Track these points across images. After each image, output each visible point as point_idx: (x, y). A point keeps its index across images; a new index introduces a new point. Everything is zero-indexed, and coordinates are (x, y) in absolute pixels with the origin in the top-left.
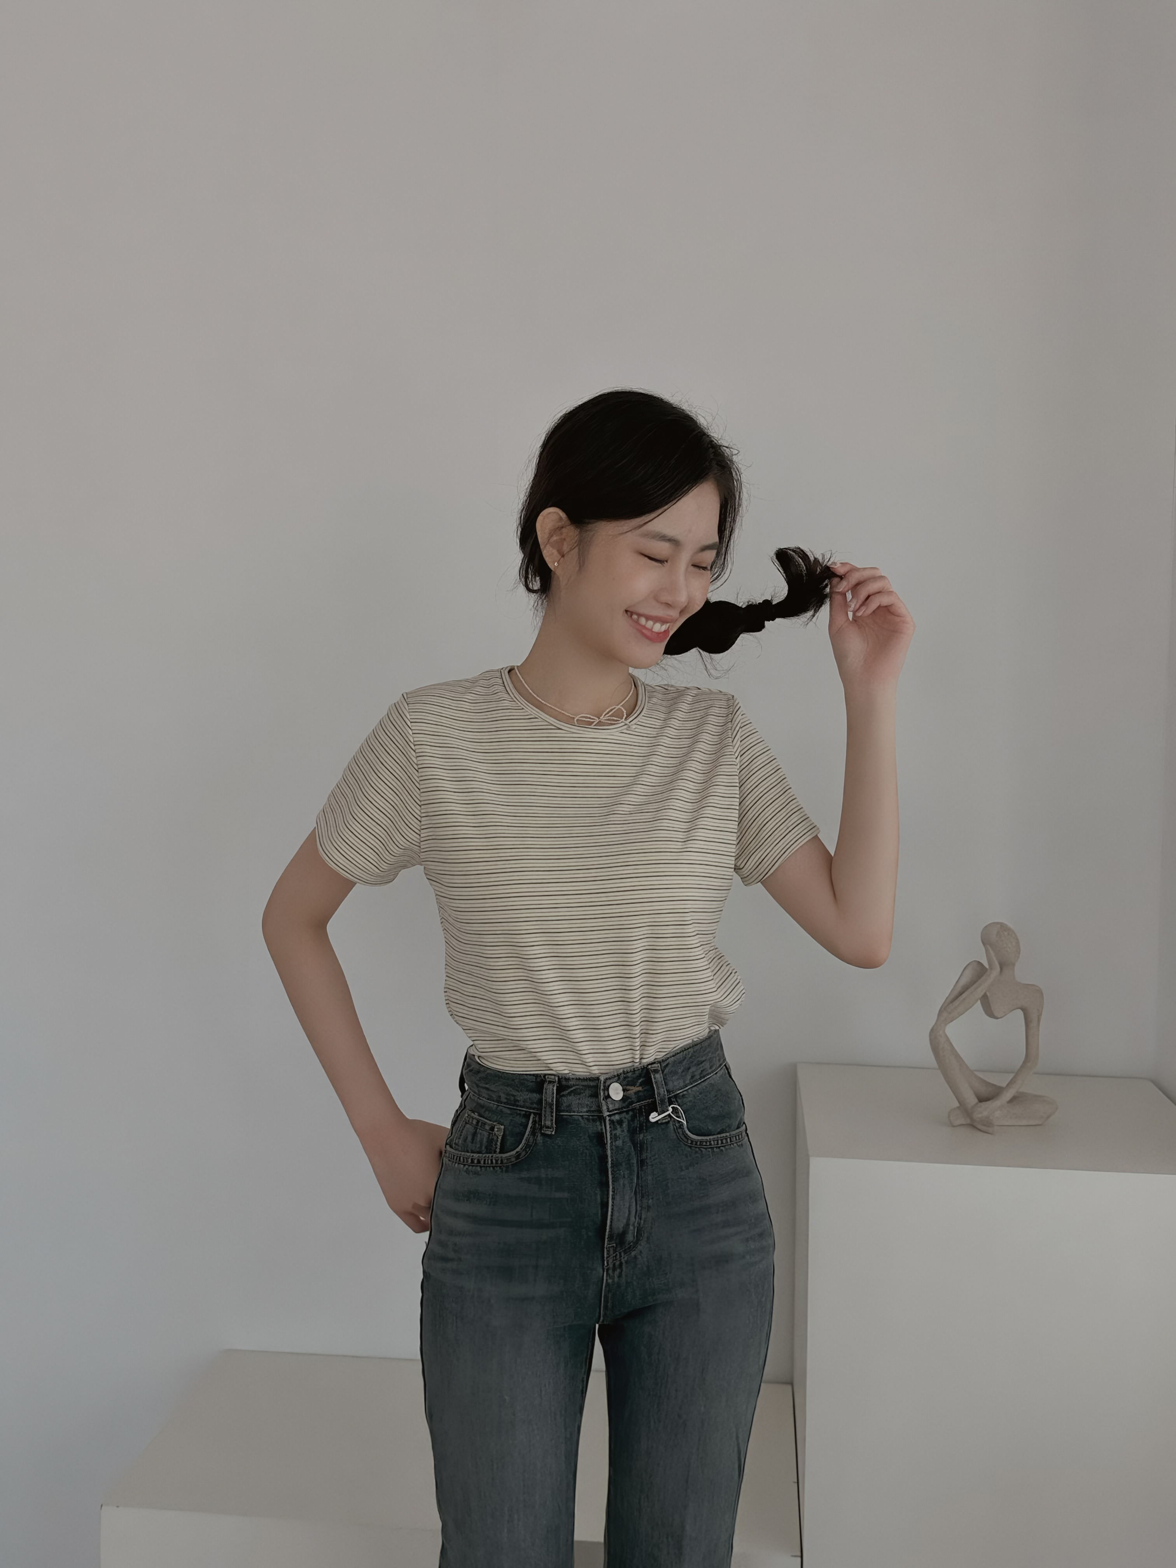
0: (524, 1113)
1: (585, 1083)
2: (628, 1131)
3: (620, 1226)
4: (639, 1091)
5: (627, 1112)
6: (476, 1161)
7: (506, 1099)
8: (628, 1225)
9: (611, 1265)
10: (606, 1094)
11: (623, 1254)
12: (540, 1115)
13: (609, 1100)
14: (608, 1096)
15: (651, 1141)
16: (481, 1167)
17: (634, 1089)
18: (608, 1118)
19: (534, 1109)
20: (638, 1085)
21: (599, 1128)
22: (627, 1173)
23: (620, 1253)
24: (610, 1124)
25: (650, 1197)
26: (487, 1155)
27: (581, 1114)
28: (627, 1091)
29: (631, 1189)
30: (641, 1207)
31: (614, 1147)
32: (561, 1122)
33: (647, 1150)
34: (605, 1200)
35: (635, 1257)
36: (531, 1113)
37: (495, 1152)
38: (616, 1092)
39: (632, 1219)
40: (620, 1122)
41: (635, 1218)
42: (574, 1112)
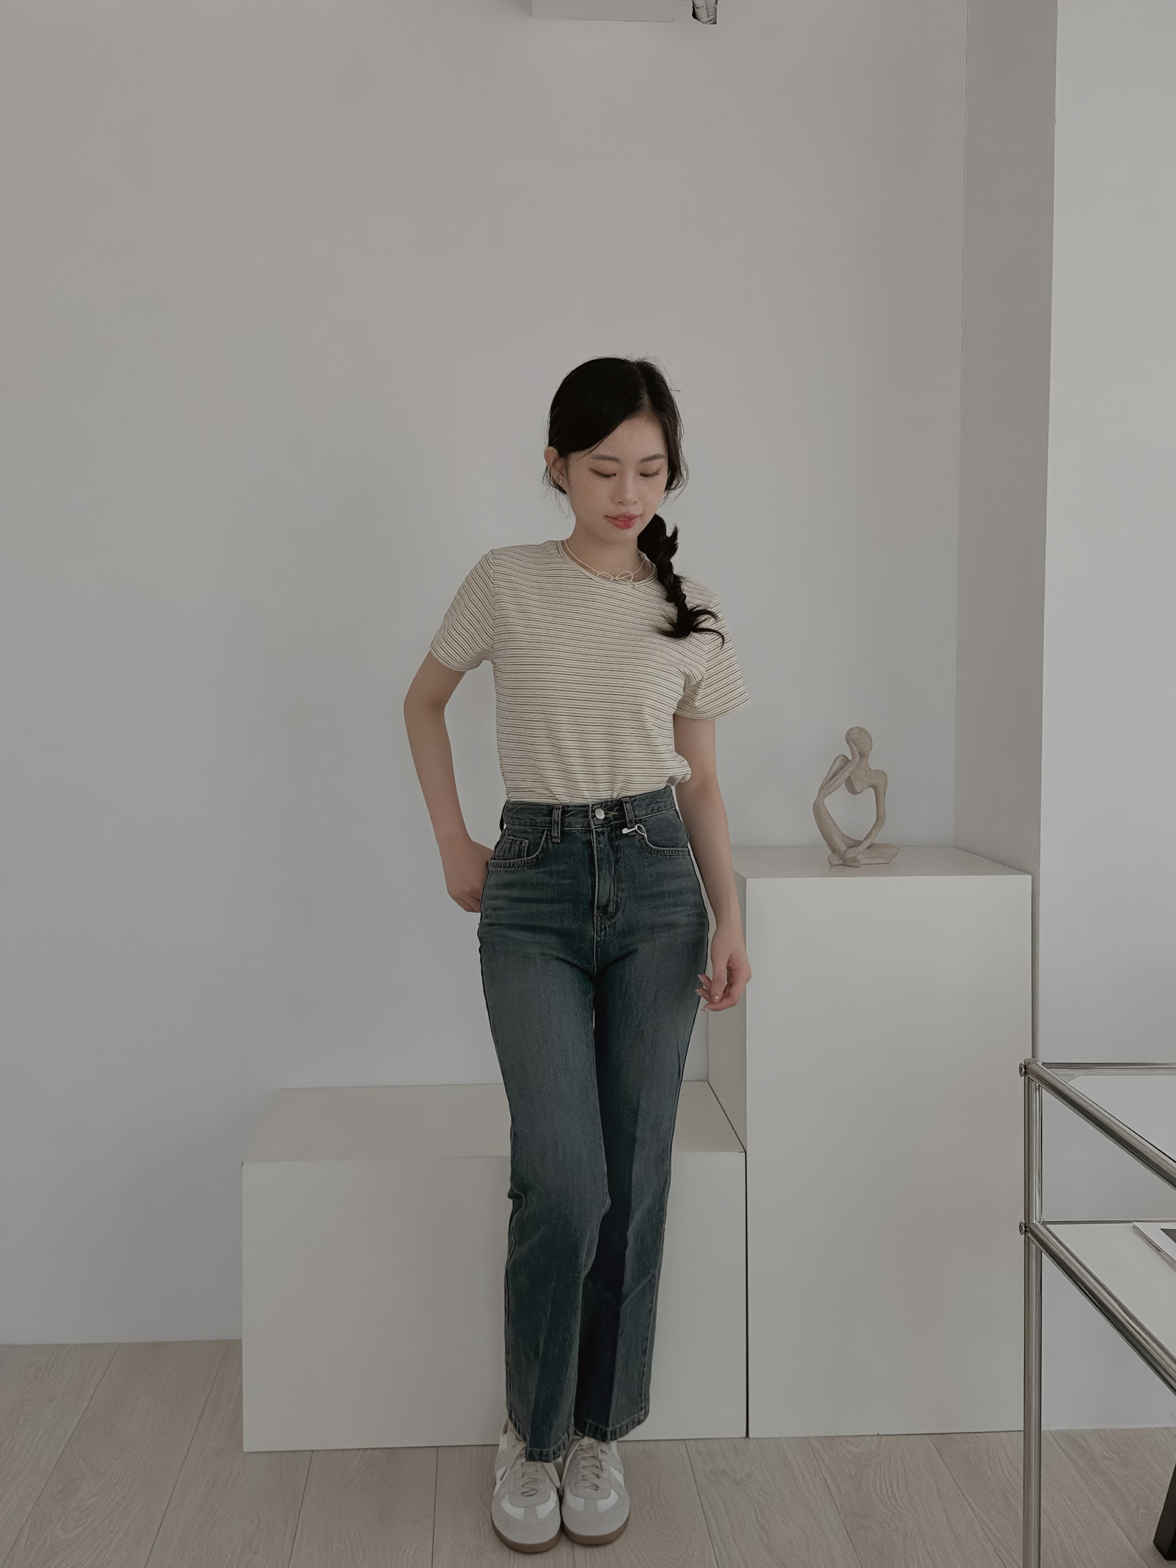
0: (541, 831)
1: (580, 809)
2: (608, 838)
3: (604, 901)
4: (616, 815)
5: (607, 827)
6: (512, 864)
7: (530, 823)
8: (609, 900)
9: (599, 929)
10: (593, 815)
11: (606, 920)
12: (550, 831)
13: (595, 818)
14: (595, 816)
15: (623, 847)
16: (515, 868)
17: (611, 814)
18: (594, 830)
19: (547, 827)
20: (615, 810)
21: (589, 838)
22: (607, 865)
23: (605, 920)
24: (596, 834)
25: (624, 883)
26: (519, 859)
27: (578, 829)
28: (608, 814)
29: (611, 876)
30: (617, 889)
31: (599, 849)
32: (563, 833)
33: (621, 852)
34: (594, 884)
35: (615, 923)
36: (545, 830)
37: (524, 857)
38: (601, 815)
39: (612, 897)
40: (603, 833)
41: (614, 896)
42: (572, 827)
